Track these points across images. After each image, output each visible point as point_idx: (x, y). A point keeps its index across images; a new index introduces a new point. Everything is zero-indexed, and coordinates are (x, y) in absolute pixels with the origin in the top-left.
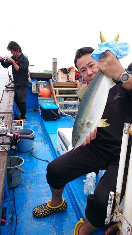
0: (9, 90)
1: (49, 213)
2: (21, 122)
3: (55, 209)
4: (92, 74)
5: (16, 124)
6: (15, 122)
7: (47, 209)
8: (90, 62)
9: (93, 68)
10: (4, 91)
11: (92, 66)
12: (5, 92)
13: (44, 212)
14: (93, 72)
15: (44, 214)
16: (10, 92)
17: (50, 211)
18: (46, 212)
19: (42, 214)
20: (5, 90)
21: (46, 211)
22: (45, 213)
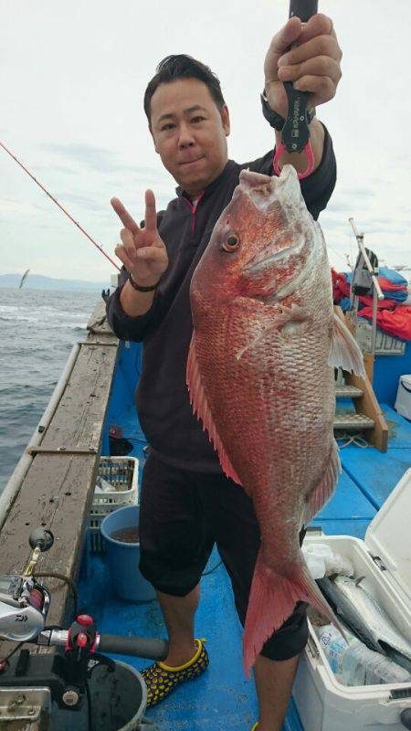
0: (98, 344)
1: (170, 687)
2: (131, 464)
3: (183, 671)
4: (191, 144)
5: (113, 469)
6: (110, 464)
7: (164, 678)
8: (196, 108)
9: (199, 128)
10: (80, 345)
11: (197, 119)
12: (85, 349)
13: (158, 688)
14: (195, 138)
15: (158, 695)
16: (100, 349)
17: (171, 680)
18: (162, 687)
19: (154, 695)
20: (85, 344)
21: (163, 683)
22: (160, 691)
